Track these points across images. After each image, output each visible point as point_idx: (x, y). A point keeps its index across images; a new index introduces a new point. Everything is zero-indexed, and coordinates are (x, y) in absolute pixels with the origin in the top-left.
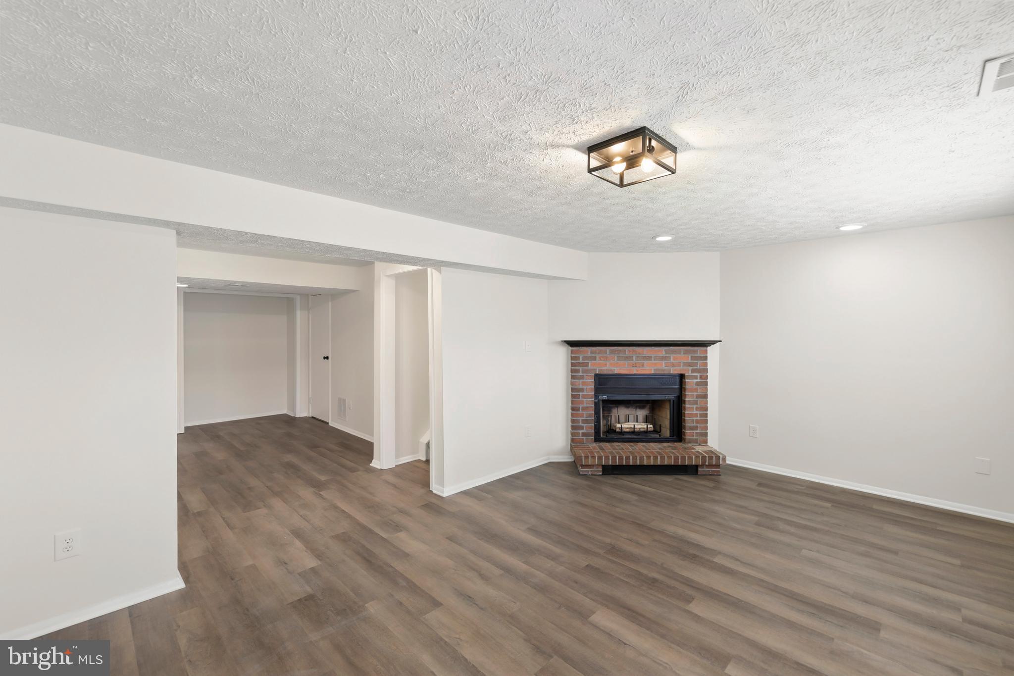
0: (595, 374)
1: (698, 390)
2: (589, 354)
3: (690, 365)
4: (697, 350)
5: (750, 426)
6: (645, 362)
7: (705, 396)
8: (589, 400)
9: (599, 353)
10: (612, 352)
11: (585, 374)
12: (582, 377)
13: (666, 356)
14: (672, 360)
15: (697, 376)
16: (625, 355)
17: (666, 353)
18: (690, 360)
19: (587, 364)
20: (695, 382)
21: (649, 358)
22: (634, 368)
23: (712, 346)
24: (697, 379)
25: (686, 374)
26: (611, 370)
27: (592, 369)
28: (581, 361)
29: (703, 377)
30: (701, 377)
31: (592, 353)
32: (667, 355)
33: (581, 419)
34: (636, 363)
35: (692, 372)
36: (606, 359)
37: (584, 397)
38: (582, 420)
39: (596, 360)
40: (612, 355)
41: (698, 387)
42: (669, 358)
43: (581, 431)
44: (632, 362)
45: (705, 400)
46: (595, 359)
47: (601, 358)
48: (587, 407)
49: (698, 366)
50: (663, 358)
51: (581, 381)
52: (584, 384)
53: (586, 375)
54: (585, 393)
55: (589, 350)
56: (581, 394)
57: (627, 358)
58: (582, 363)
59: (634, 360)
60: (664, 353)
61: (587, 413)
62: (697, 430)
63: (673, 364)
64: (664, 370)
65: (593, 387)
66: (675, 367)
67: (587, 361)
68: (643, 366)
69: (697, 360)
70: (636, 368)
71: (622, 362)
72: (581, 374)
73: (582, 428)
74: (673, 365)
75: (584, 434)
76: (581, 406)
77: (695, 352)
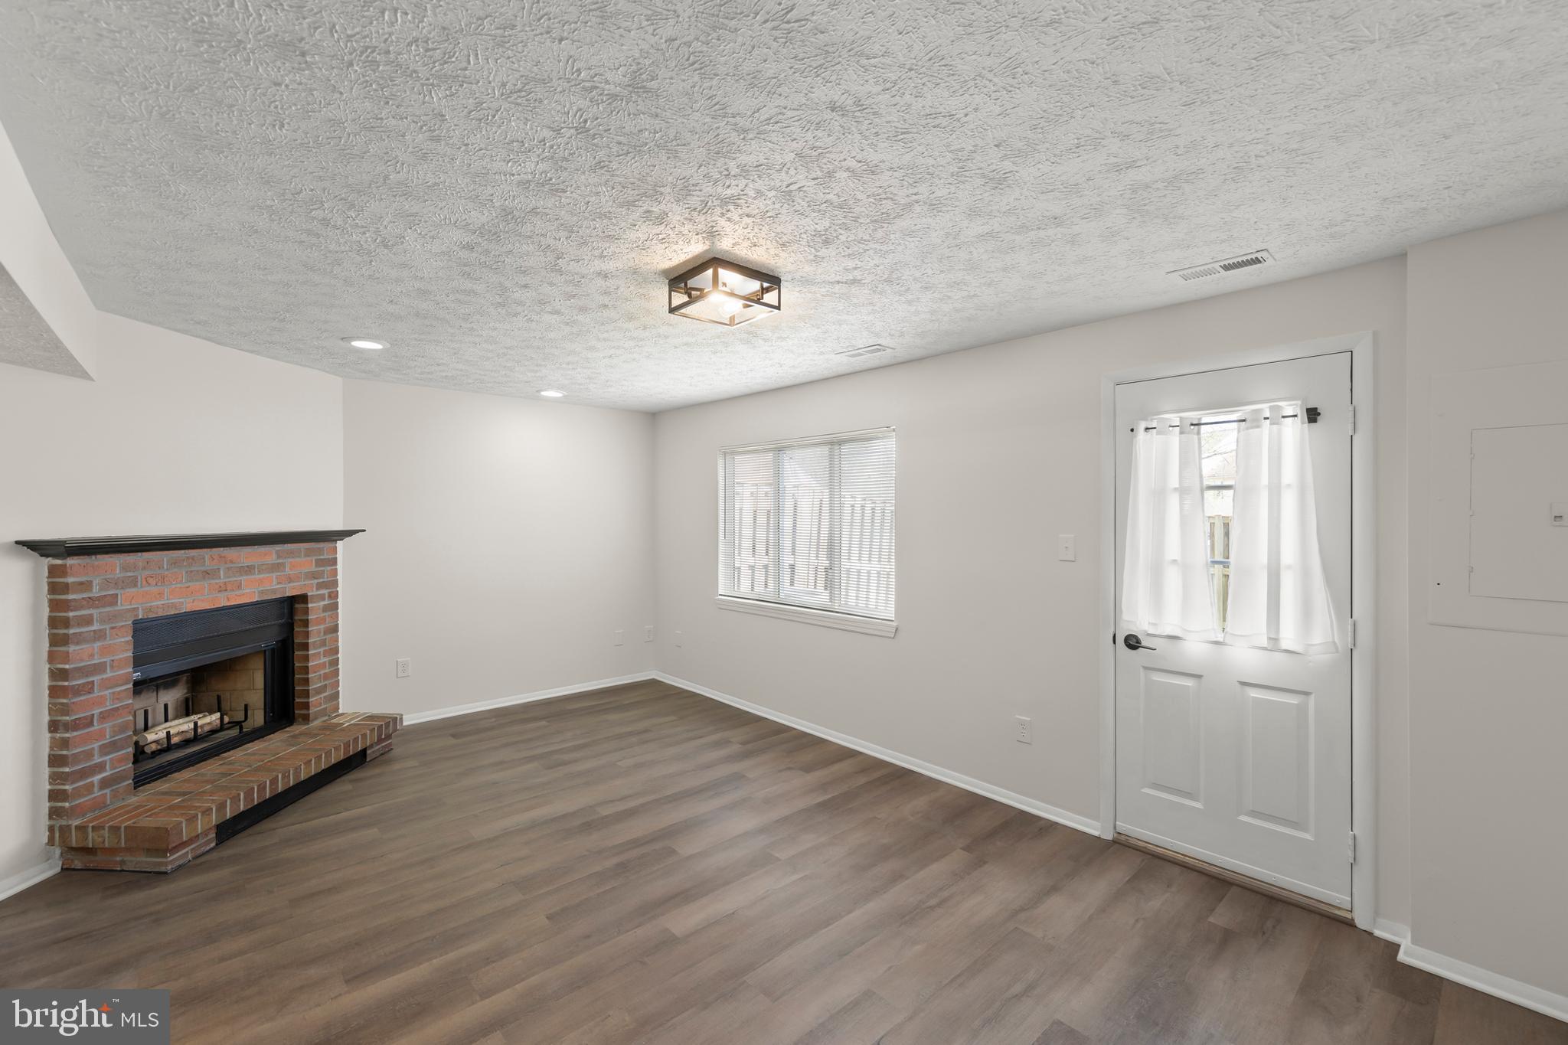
0: (135, 623)
1: (325, 619)
2: (118, 573)
3: (314, 576)
4: (323, 548)
5: (397, 662)
6: (243, 578)
7: (335, 629)
8: (118, 689)
9: (144, 568)
10: (174, 563)
11: (107, 627)
12: (100, 635)
13: (278, 563)
14: (287, 569)
15: (324, 594)
16: (203, 569)
17: (279, 557)
18: (314, 568)
19: (113, 600)
20: (321, 607)
21: (249, 570)
22: (222, 595)
23: (347, 539)
24: (324, 599)
25: (309, 594)
26: (173, 605)
27: (128, 610)
28: (96, 592)
29: (333, 595)
30: (330, 596)
31: (124, 569)
32: (281, 561)
33: (96, 745)
34: (225, 583)
35: (317, 589)
36: (162, 580)
37: (106, 684)
38: (100, 746)
39: (136, 586)
40: (176, 570)
41: (326, 614)
42: (283, 565)
43: (96, 778)
44: (217, 581)
45: (334, 635)
46: (134, 583)
47: (151, 580)
48: (117, 709)
49: (326, 576)
50: (276, 567)
51: (97, 645)
52: (104, 651)
53: (113, 628)
54: (109, 674)
55: (117, 560)
56: (96, 678)
57: (207, 574)
58: (99, 598)
59: (222, 577)
60: (274, 556)
61: (114, 726)
62: (325, 692)
63: (290, 578)
64: (274, 591)
65: (130, 654)
66: (294, 582)
67: (111, 592)
68: (239, 587)
69: (323, 566)
70: (226, 593)
71: (198, 583)
72: (95, 627)
73: (101, 767)
74: (290, 580)
75: (105, 784)
76: (96, 712)
77: (320, 551)
